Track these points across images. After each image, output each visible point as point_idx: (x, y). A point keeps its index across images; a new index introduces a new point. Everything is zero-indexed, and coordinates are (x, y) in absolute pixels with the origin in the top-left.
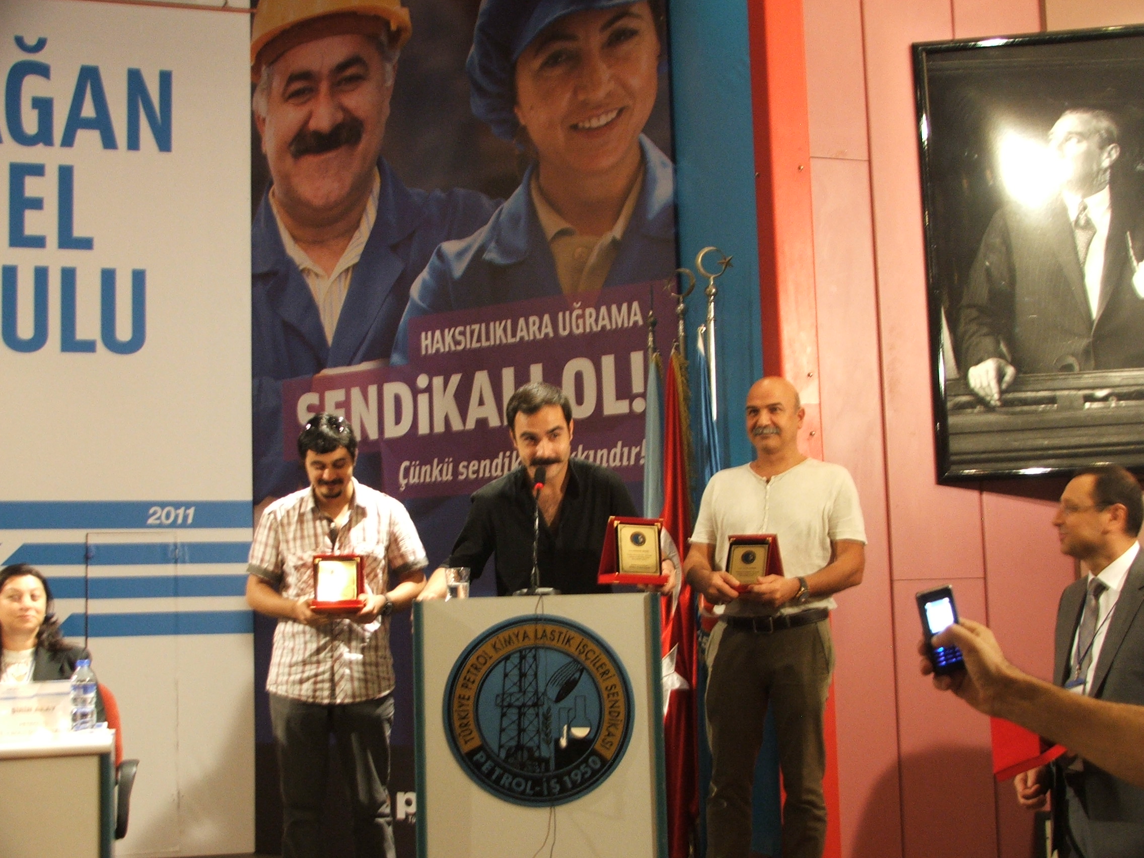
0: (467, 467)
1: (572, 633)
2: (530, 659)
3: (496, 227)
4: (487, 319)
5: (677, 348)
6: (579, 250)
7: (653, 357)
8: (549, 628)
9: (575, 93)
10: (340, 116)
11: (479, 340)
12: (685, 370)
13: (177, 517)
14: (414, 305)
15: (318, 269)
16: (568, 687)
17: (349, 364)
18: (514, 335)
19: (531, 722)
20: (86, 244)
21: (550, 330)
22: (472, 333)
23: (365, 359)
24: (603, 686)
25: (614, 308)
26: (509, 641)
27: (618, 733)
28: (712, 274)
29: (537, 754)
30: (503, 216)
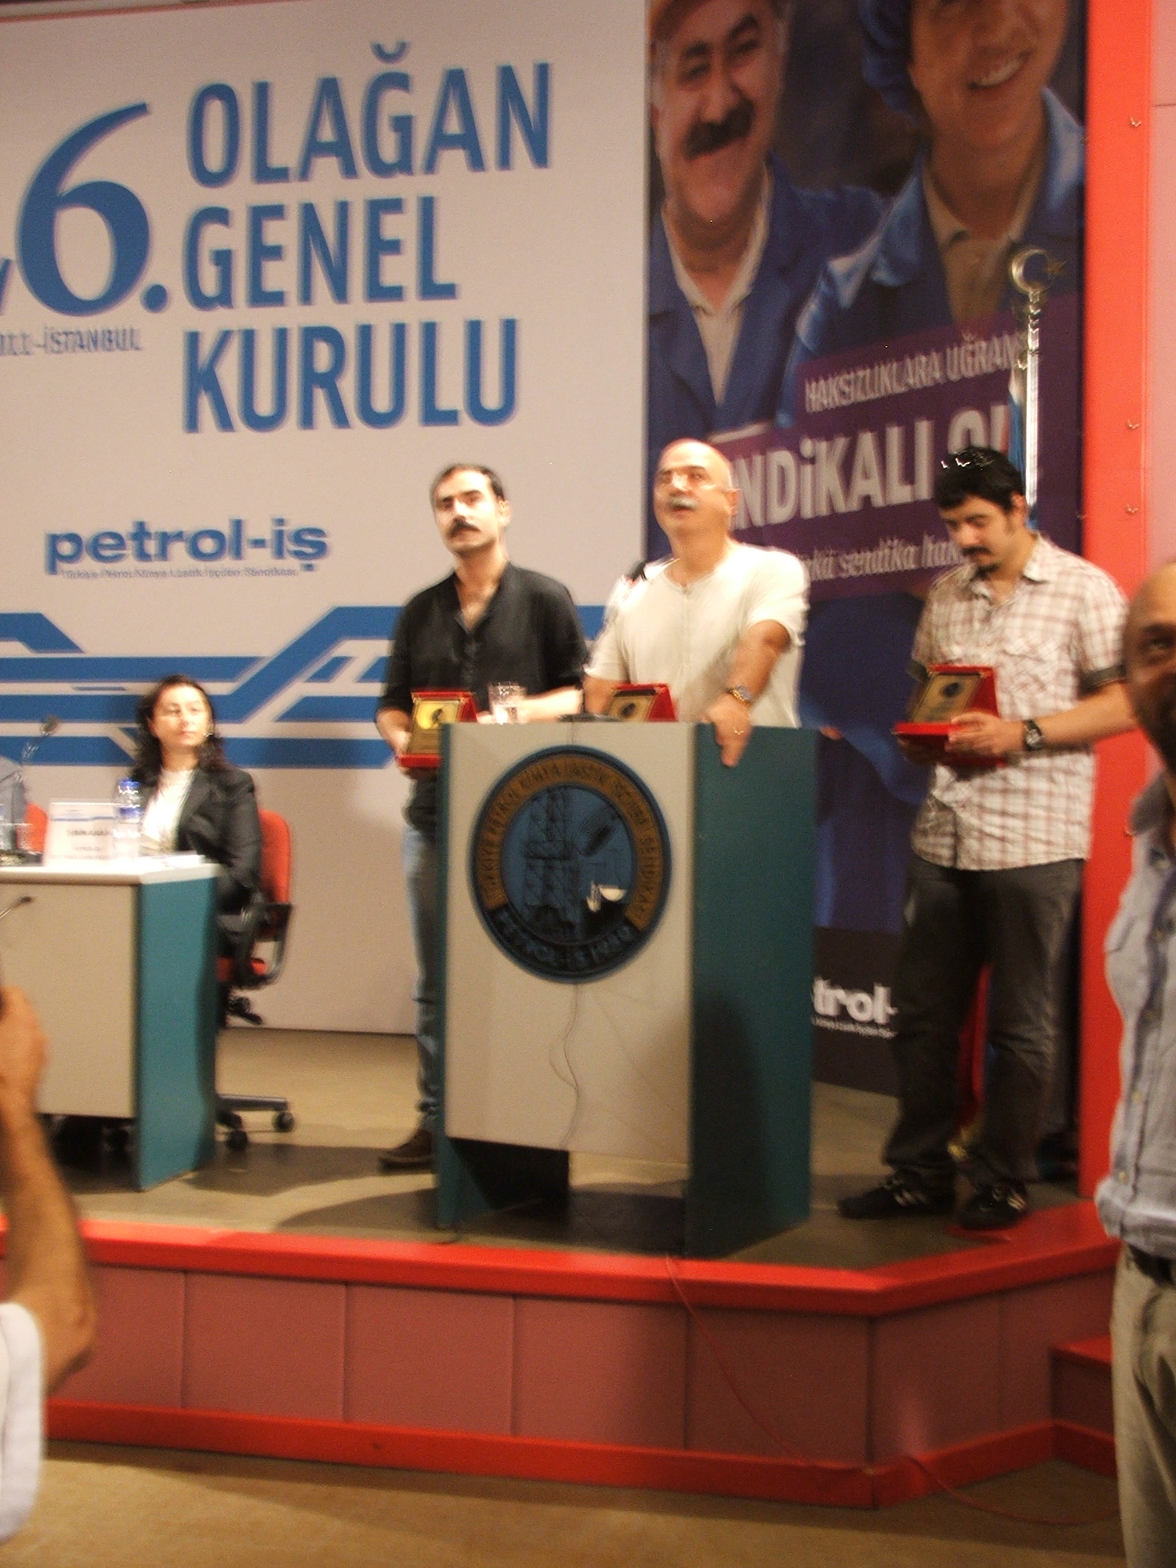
0: (848, 561)
1: (606, 771)
2: (559, 801)
6: (973, 260)
9: (974, 38)
10: (732, 100)
11: (864, 391)
14: (802, 345)
16: (600, 836)
18: (901, 381)
19: (558, 878)
20: (448, 291)
21: (938, 375)
22: (856, 381)
23: (752, 420)
24: (638, 838)
25: (1007, 339)
26: (538, 777)
27: (652, 898)
29: (562, 917)
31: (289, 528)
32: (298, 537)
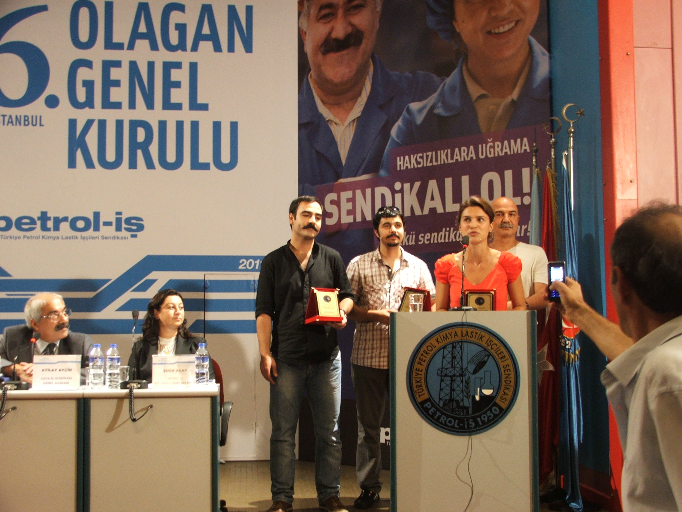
0: (423, 237)
1: (483, 333)
2: (458, 349)
3: (442, 93)
4: (436, 150)
5: (550, 165)
6: (492, 107)
7: (536, 170)
8: (470, 330)
9: (489, 12)
10: (350, 29)
11: (431, 161)
12: (555, 178)
13: (255, 264)
14: (393, 140)
15: (337, 121)
16: (481, 365)
17: (355, 176)
18: (452, 158)
19: (458, 385)
20: (204, 107)
21: (473, 155)
22: (427, 156)
23: (364, 173)
24: (501, 364)
25: (512, 142)
26: (446, 337)
27: (510, 393)
28: (571, 120)
29: (461, 404)
30: (446, 87)
31: (124, 217)
32: (128, 221)
